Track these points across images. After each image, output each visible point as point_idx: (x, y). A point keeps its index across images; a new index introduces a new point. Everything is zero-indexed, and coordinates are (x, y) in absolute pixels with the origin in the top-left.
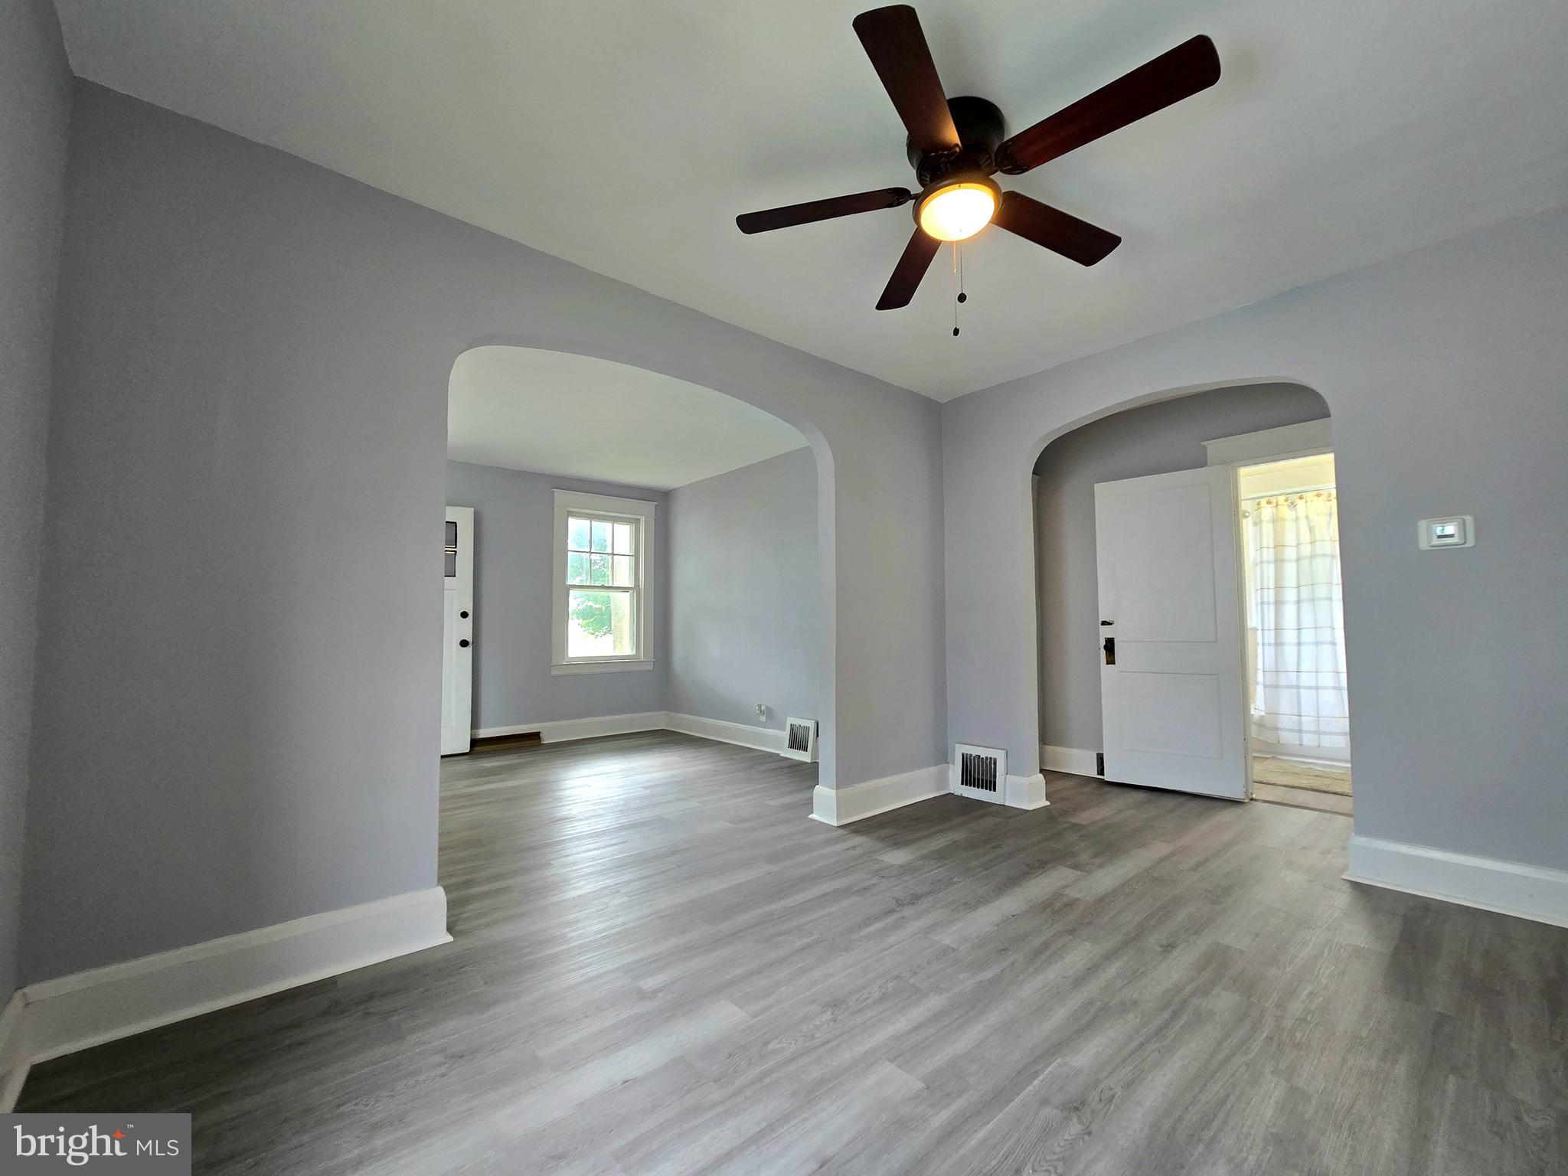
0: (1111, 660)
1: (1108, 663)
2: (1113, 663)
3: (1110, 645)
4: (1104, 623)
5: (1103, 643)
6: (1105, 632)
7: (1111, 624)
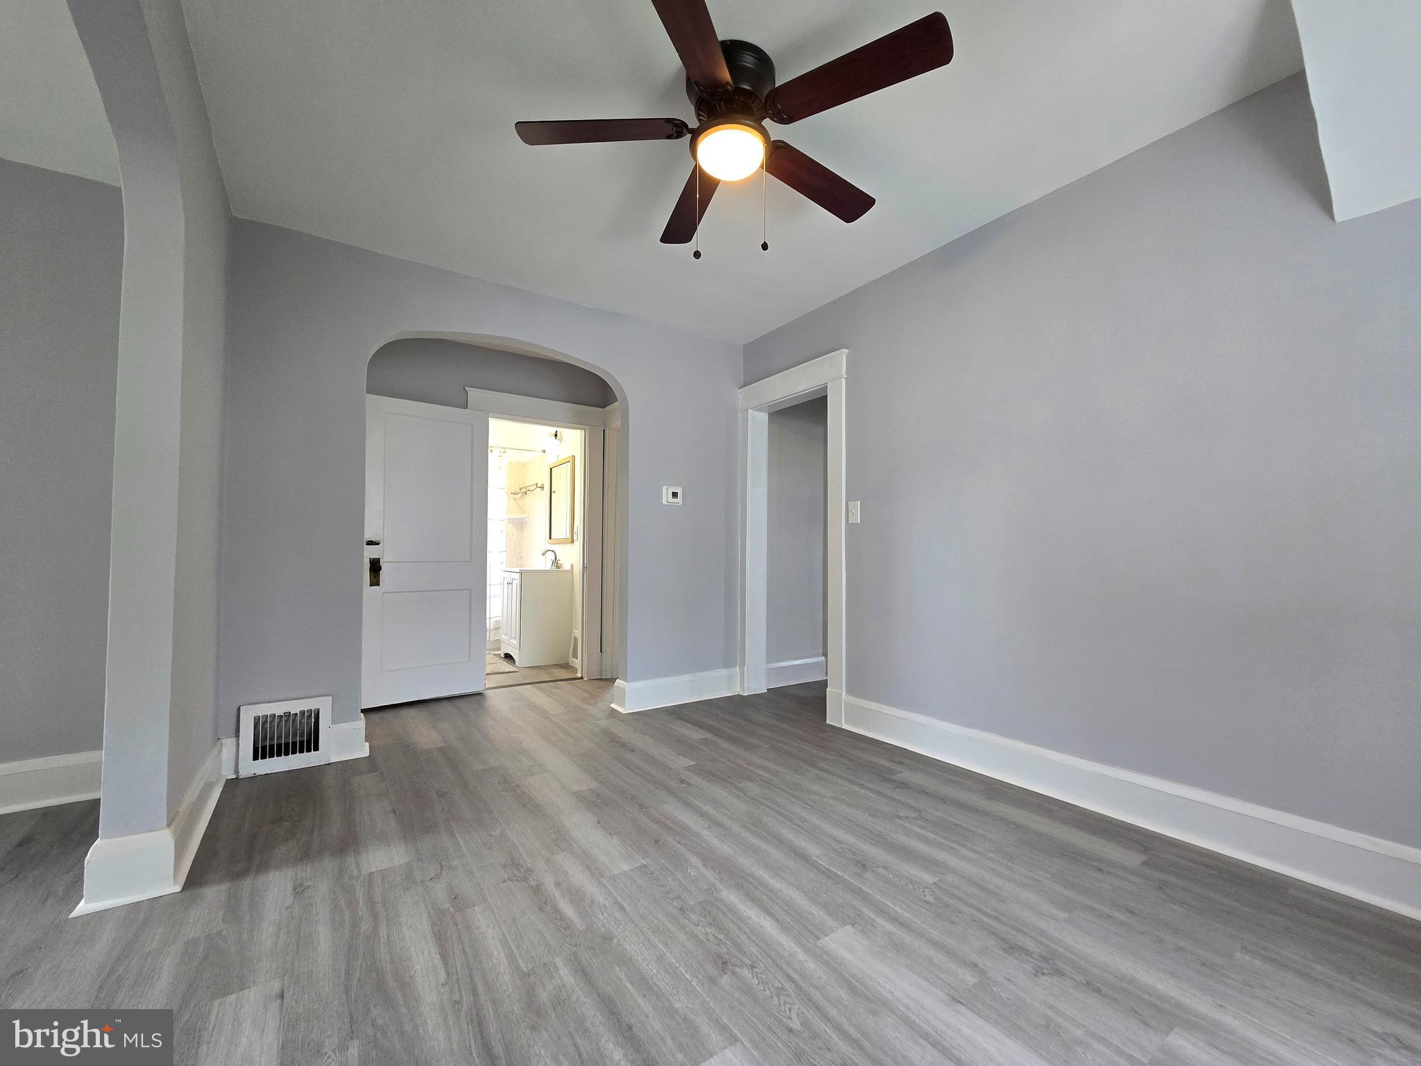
0: (375, 581)
1: (372, 585)
2: (378, 584)
3: (375, 567)
4: (370, 543)
5: (367, 565)
6: (371, 553)
7: (378, 544)
